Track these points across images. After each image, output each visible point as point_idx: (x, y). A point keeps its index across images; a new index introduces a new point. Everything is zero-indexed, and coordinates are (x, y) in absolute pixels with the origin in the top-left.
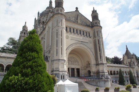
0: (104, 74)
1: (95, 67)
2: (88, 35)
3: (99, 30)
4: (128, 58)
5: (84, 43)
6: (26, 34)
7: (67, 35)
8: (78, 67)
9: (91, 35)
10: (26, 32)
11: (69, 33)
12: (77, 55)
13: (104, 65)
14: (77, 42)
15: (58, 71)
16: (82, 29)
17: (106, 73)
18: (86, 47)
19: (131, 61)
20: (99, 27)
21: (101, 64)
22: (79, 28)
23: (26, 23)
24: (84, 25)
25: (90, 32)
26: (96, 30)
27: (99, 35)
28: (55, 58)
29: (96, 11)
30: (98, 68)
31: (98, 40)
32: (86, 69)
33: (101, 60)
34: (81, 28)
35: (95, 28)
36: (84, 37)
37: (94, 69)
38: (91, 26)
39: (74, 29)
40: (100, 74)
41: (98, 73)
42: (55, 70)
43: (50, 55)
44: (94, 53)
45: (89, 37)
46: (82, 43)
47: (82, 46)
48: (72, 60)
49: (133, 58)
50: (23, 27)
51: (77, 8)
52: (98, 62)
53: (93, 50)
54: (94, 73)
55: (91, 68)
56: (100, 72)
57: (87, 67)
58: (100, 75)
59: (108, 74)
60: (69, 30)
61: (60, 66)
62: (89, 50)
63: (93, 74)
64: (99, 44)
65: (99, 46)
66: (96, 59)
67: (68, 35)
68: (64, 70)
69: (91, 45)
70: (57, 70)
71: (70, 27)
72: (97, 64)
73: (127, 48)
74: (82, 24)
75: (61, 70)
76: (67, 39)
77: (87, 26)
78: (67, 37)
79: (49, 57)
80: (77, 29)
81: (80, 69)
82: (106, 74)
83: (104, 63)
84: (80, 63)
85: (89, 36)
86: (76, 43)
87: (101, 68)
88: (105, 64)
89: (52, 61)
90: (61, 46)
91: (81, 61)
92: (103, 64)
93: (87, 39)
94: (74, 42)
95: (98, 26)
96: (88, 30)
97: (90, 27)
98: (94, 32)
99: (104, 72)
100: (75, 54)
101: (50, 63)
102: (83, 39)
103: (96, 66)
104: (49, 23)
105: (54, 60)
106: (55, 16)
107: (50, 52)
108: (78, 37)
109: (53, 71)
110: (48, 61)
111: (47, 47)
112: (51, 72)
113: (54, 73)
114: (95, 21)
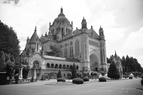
2: (97, 45)
3: (104, 42)
4: (116, 60)
5: (96, 51)
9: (99, 45)
14: (93, 50)
15: (88, 68)
16: (95, 41)
18: (96, 53)
19: (118, 62)
21: (104, 64)
22: (93, 41)
26: (102, 43)
27: (104, 46)
29: (102, 29)
30: (102, 66)
31: (103, 49)
35: (102, 41)
37: (100, 67)
38: (99, 39)
39: (91, 42)
40: (104, 70)
41: (102, 69)
43: (81, 59)
49: (119, 60)
51: (92, 26)
53: (100, 55)
55: (98, 66)
56: (104, 68)
57: (95, 65)
61: (88, 65)
62: (98, 55)
63: (100, 70)
64: (104, 52)
69: (99, 52)
72: (102, 64)
73: (116, 53)
74: (94, 38)
77: (97, 39)
79: (81, 60)
87: (104, 66)
89: (82, 62)
92: (106, 64)
93: (97, 48)
94: (91, 50)
96: (98, 42)
99: (106, 69)
104: (77, 37)
105: (84, 62)
106: (84, 34)
107: (81, 57)
108: (93, 47)
109: (84, 68)
110: (80, 62)
111: (76, 53)
112: (83, 68)
113: (85, 69)
114: (102, 36)
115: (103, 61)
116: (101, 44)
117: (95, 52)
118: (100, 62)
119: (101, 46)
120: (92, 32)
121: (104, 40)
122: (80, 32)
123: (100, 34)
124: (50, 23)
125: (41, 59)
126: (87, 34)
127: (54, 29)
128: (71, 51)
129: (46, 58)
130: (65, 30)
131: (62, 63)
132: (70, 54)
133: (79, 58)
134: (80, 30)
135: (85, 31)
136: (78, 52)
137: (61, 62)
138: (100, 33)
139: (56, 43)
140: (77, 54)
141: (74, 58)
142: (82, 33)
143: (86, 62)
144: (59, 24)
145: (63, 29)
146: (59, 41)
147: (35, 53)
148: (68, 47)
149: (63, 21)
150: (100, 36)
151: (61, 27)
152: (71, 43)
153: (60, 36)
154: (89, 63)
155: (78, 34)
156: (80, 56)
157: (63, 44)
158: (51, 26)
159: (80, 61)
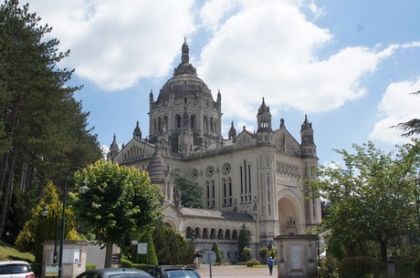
1: (304, 229)
2: (296, 172)
5: (292, 189)
9: (301, 171)
14: (284, 187)
16: (289, 162)
18: (293, 196)
21: (315, 225)
22: (286, 161)
24: (291, 155)
26: (309, 165)
28: (268, 218)
29: (310, 125)
33: (315, 219)
35: (308, 160)
36: (292, 178)
38: (300, 154)
42: (268, 235)
43: (256, 212)
45: (298, 177)
46: (289, 188)
51: (282, 120)
52: (310, 222)
57: (288, 227)
62: (298, 200)
66: (307, 215)
72: (308, 225)
77: (296, 155)
79: (256, 215)
80: (283, 163)
85: (298, 174)
86: (283, 190)
89: (260, 221)
93: (295, 181)
94: (281, 188)
96: (297, 164)
97: (299, 157)
101: (257, 224)
102: (290, 181)
103: (306, 227)
104: (244, 153)
105: (265, 221)
106: (264, 149)
107: (255, 207)
108: (285, 179)
109: (265, 237)
110: (255, 222)
111: (243, 195)
112: (261, 237)
113: (268, 239)
114: (310, 147)
115: (312, 217)
116: (306, 168)
117: (289, 193)
118: (302, 220)
119: (306, 175)
120: (284, 135)
121: (313, 157)
122: (254, 141)
123: (303, 141)
124: (151, 95)
125: (177, 219)
126: (271, 148)
127: (166, 117)
128: (228, 188)
129: (186, 216)
130: (199, 122)
131: (217, 225)
132: (222, 198)
133: (249, 210)
134: (254, 136)
135: (267, 138)
136: (247, 194)
137: (215, 222)
138: (303, 137)
139: (180, 163)
140: (246, 198)
141: (235, 208)
142: (259, 145)
143: (270, 221)
144: (183, 101)
145: (193, 117)
146: (186, 157)
147: (165, 204)
148: (215, 177)
149: (194, 93)
150: (304, 147)
151: (190, 111)
152: (227, 168)
153: (188, 140)
154: (278, 223)
155: (247, 144)
156: (253, 204)
157: (202, 166)
158: (154, 105)
159: (254, 217)
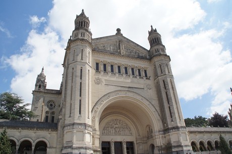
0: (180, 149)
1: (161, 136)
2: (143, 74)
3: (164, 62)
5: (135, 90)
6: (42, 86)
7: (97, 77)
8: (129, 139)
10: (42, 84)
11: (102, 73)
12: (125, 115)
13: (180, 129)
14: (119, 88)
15: (71, 147)
16: (130, 64)
17: (186, 146)
20: (162, 58)
21: (174, 128)
22: (123, 63)
23: (43, 69)
24: (133, 58)
25: (147, 68)
26: (157, 64)
27: (165, 71)
28: (67, 122)
29: (155, 31)
30: (167, 137)
31: (164, 81)
32: (146, 143)
33: (172, 121)
34: (127, 63)
35: (155, 59)
36: (135, 79)
37: (159, 141)
38: (148, 57)
39: (112, 66)
40: (173, 150)
41: (168, 147)
42: (65, 145)
43: (60, 117)
44: (158, 108)
45: (145, 78)
46: (130, 89)
47: (131, 96)
48: (117, 126)
50: (38, 75)
51: (118, 30)
52: (167, 126)
53: (156, 102)
54: (160, 148)
55: (154, 138)
56: (173, 145)
57: (148, 138)
58: (172, 152)
59: (191, 148)
60: (101, 67)
61: (75, 137)
62: (147, 103)
63: (159, 150)
64: (165, 89)
65: (166, 92)
66: (164, 120)
67: (100, 77)
68: (85, 146)
69: (152, 93)
70: (70, 145)
71: (105, 63)
72: (166, 130)
74: (128, 56)
75: (78, 146)
76: (98, 84)
77: (142, 58)
78: (98, 82)
79: (59, 120)
80: (119, 65)
81: (135, 142)
82: (185, 149)
83: (179, 125)
84: (134, 131)
85: (146, 76)
86: (117, 91)
87: (173, 137)
88: (182, 127)
89: (64, 128)
90: (78, 98)
91: (136, 126)
92: (177, 128)
93: (141, 83)
94: (113, 89)
95: (160, 55)
96: (143, 66)
97: (147, 59)
98: (155, 68)
99: (181, 146)
100: (121, 113)
101: (59, 132)
102: (131, 82)
103: (165, 134)
108: (121, 80)
110: (57, 129)
112: (62, 149)
114: (155, 47)
115: (169, 120)
117: (130, 95)
126: (78, 43)
143: (70, 125)
